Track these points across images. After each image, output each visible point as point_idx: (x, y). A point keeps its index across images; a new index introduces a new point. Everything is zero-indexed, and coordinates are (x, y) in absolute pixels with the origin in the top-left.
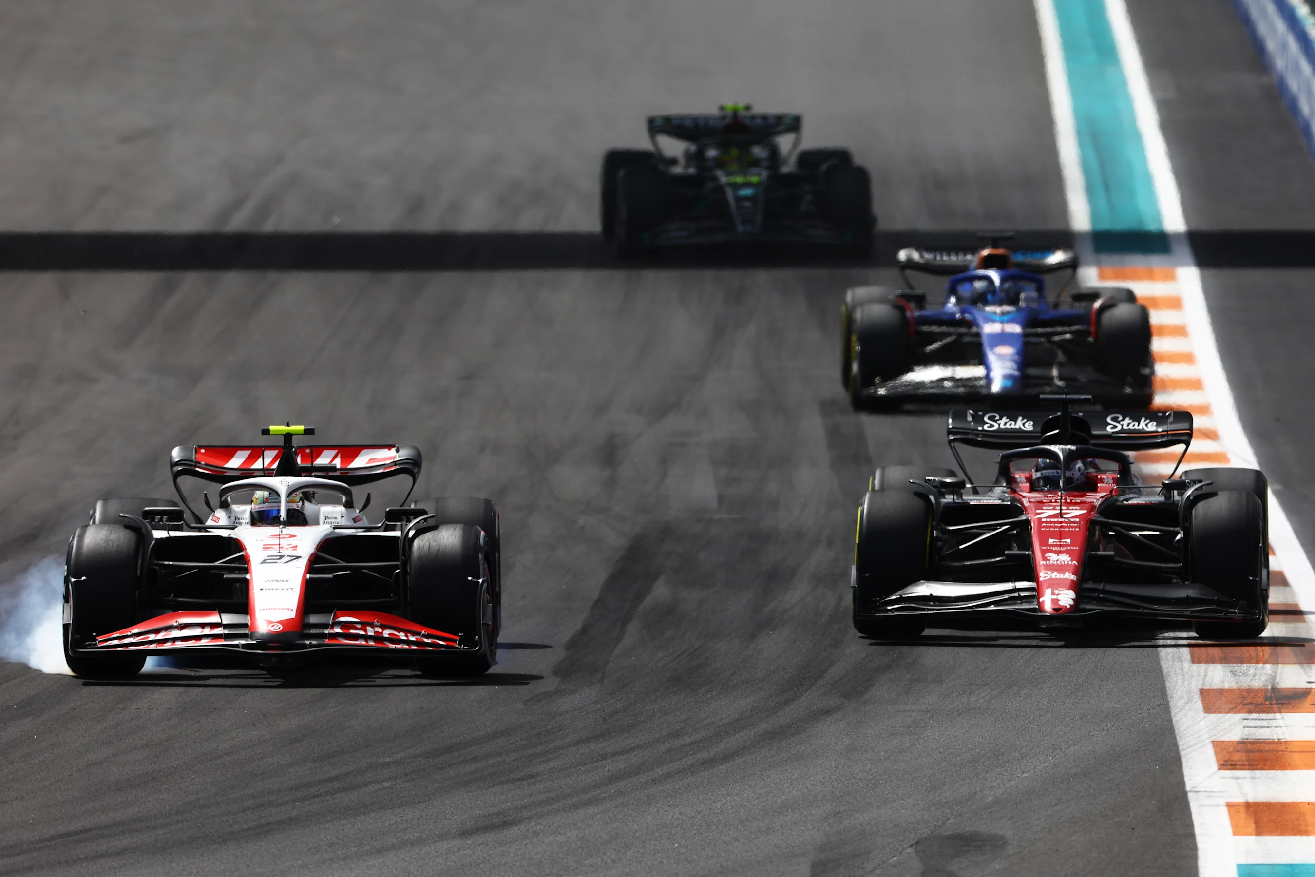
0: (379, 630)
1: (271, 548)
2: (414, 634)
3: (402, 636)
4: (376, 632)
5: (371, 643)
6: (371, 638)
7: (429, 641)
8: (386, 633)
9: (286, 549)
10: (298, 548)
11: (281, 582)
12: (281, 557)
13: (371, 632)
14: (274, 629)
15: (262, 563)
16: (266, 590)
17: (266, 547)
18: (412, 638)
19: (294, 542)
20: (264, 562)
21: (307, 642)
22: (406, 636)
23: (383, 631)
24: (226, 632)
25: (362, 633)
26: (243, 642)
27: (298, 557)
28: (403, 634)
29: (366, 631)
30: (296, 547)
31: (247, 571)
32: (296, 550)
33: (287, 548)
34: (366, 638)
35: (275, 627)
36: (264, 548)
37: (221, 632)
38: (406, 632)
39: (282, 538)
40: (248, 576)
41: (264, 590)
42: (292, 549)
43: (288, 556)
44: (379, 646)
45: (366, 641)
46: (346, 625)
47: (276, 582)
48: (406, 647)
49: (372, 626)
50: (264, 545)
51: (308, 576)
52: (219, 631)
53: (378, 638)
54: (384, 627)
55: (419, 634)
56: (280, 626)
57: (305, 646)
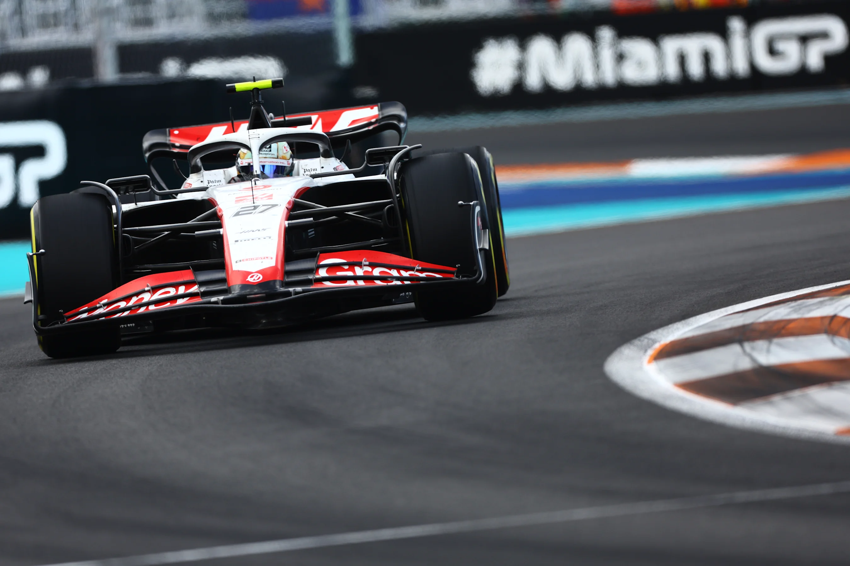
0: (369, 269)
1: (244, 199)
2: (406, 269)
3: (394, 273)
4: (365, 272)
5: (361, 283)
6: (360, 278)
7: (423, 275)
8: (377, 272)
9: (260, 199)
10: (273, 197)
11: (257, 231)
12: (255, 208)
13: (359, 272)
14: (254, 280)
15: (235, 215)
16: (241, 241)
17: (239, 200)
18: (405, 274)
19: (268, 191)
20: (237, 214)
21: (291, 289)
22: (399, 273)
23: (373, 270)
24: (203, 289)
25: (350, 274)
26: (221, 298)
27: (274, 206)
28: (395, 271)
29: (354, 271)
30: (271, 195)
31: (220, 226)
32: (271, 199)
33: (262, 198)
34: (355, 278)
35: (254, 277)
36: (236, 201)
37: (197, 291)
38: (398, 268)
39: (255, 189)
40: (221, 231)
41: (239, 241)
42: (267, 198)
43: (263, 205)
44: (370, 285)
45: (356, 282)
46: (331, 267)
47: (251, 232)
48: (399, 283)
49: (360, 265)
50: (237, 198)
51: (287, 222)
52: (194, 289)
53: (368, 278)
54: (373, 266)
55: (412, 269)
56: (260, 275)
57: (289, 294)
